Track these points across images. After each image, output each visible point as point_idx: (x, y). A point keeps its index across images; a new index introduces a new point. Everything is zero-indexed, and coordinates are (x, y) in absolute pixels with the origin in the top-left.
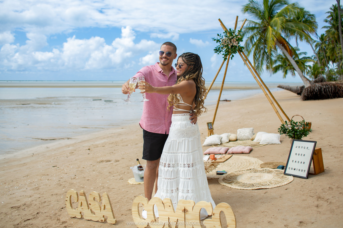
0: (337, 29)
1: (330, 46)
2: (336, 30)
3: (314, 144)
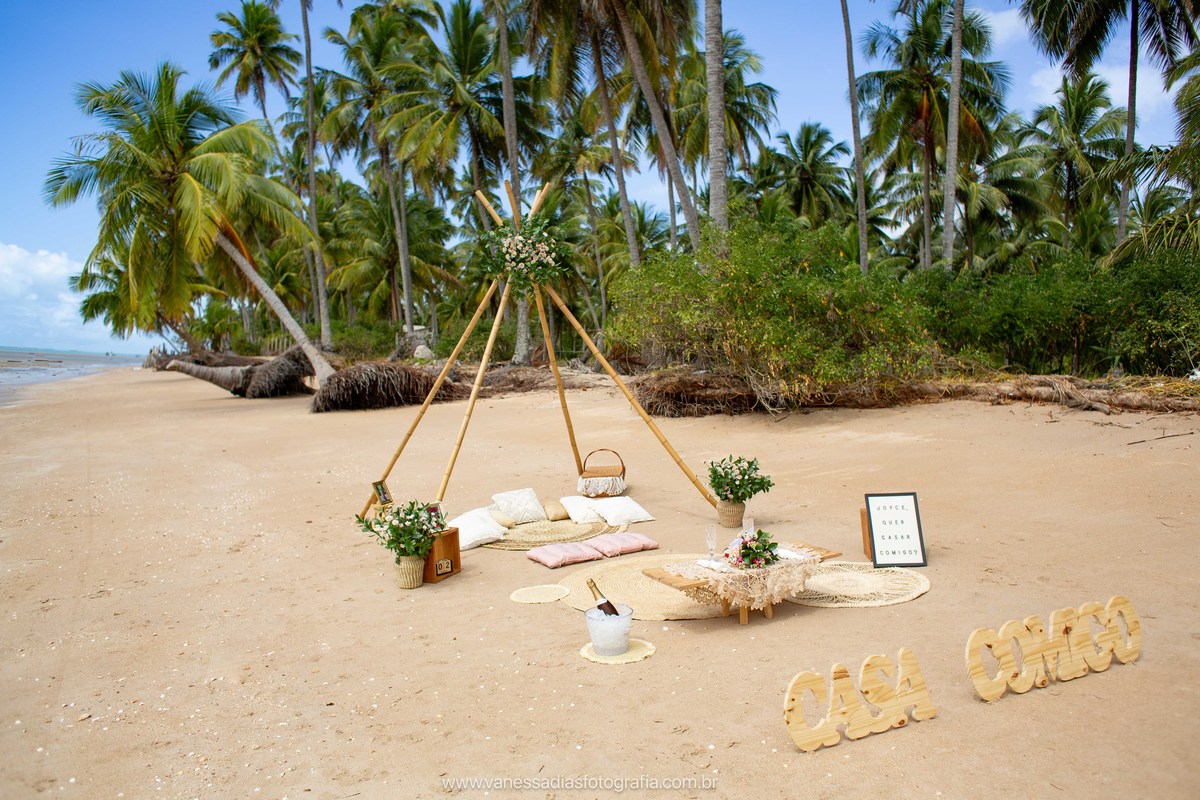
3: (912, 497)
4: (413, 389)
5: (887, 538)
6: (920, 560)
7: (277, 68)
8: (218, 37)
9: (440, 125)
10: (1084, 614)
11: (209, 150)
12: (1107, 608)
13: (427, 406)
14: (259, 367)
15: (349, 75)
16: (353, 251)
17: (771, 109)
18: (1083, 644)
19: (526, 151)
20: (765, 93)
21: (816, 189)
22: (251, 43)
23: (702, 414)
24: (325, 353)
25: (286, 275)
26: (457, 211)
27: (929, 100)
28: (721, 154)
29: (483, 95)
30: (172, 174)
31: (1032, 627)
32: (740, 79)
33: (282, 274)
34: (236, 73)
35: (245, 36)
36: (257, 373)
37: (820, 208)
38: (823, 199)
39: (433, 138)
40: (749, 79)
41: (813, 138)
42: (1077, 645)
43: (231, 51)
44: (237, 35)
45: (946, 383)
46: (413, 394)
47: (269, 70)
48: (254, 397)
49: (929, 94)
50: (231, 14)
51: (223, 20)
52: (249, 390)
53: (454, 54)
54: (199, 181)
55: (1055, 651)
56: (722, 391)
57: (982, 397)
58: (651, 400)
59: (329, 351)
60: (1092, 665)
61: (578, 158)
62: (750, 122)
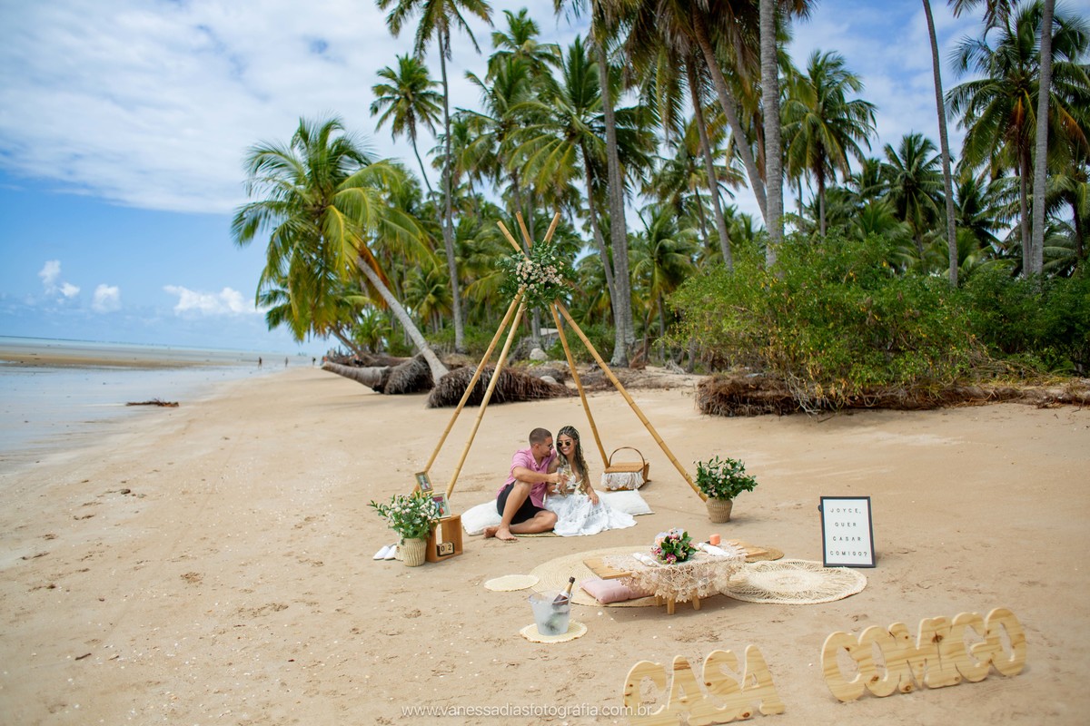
3: (866, 501)
4: (514, 389)
5: (838, 538)
6: (870, 562)
7: (425, 110)
8: (380, 90)
9: (557, 153)
10: (958, 624)
11: (352, 186)
12: (987, 619)
13: (460, 409)
14: (395, 368)
15: (483, 113)
16: (491, 265)
17: (871, 123)
18: (956, 654)
19: (635, 173)
20: (863, 109)
21: (920, 196)
22: (405, 90)
23: (753, 414)
24: (458, 355)
25: (436, 286)
26: (586, 228)
27: (1023, 105)
28: (777, 173)
29: (595, 125)
30: (322, 207)
31: (896, 633)
32: (841, 97)
33: (433, 285)
34: (393, 117)
35: (400, 85)
36: (394, 373)
37: (924, 214)
38: (927, 205)
39: (551, 165)
40: (850, 96)
41: (916, 149)
42: (949, 653)
43: (389, 99)
44: (394, 85)
45: (994, 385)
46: (514, 392)
47: (419, 111)
48: (391, 394)
49: (1023, 99)
50: (388, 68)
51: (382, 75)
52: (387, 387)
53: (571, 92)
54: (342, 211)
55: (923, 658)
56: (770, 393)
57: (1031, 400)
58: (708, 401)
59: (462, 353)
60: (965, 675)
61: (689, 176)
62: (850, 136)
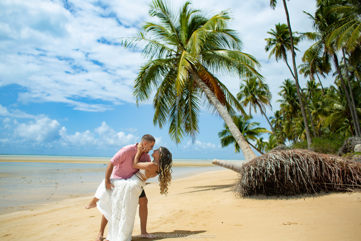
0: (291, 102)
1: (285, 122)
2: (290, 104)
7: (290, 45)
22: (280, 38)
34: (276, 52)
44: (275, 38)
47: (287, 46)
51: (269, 33)
